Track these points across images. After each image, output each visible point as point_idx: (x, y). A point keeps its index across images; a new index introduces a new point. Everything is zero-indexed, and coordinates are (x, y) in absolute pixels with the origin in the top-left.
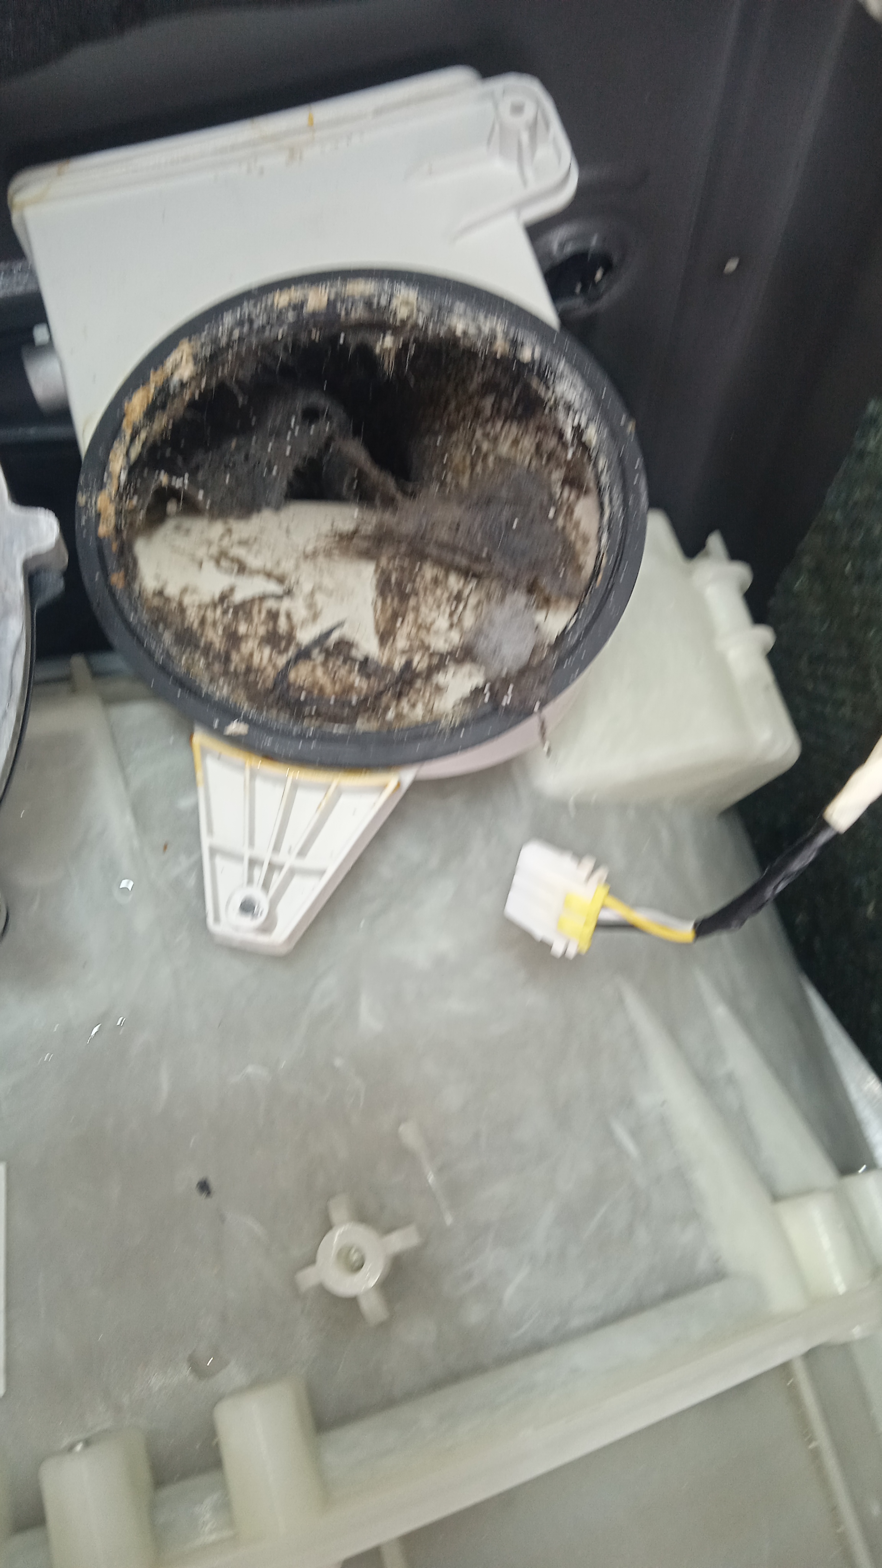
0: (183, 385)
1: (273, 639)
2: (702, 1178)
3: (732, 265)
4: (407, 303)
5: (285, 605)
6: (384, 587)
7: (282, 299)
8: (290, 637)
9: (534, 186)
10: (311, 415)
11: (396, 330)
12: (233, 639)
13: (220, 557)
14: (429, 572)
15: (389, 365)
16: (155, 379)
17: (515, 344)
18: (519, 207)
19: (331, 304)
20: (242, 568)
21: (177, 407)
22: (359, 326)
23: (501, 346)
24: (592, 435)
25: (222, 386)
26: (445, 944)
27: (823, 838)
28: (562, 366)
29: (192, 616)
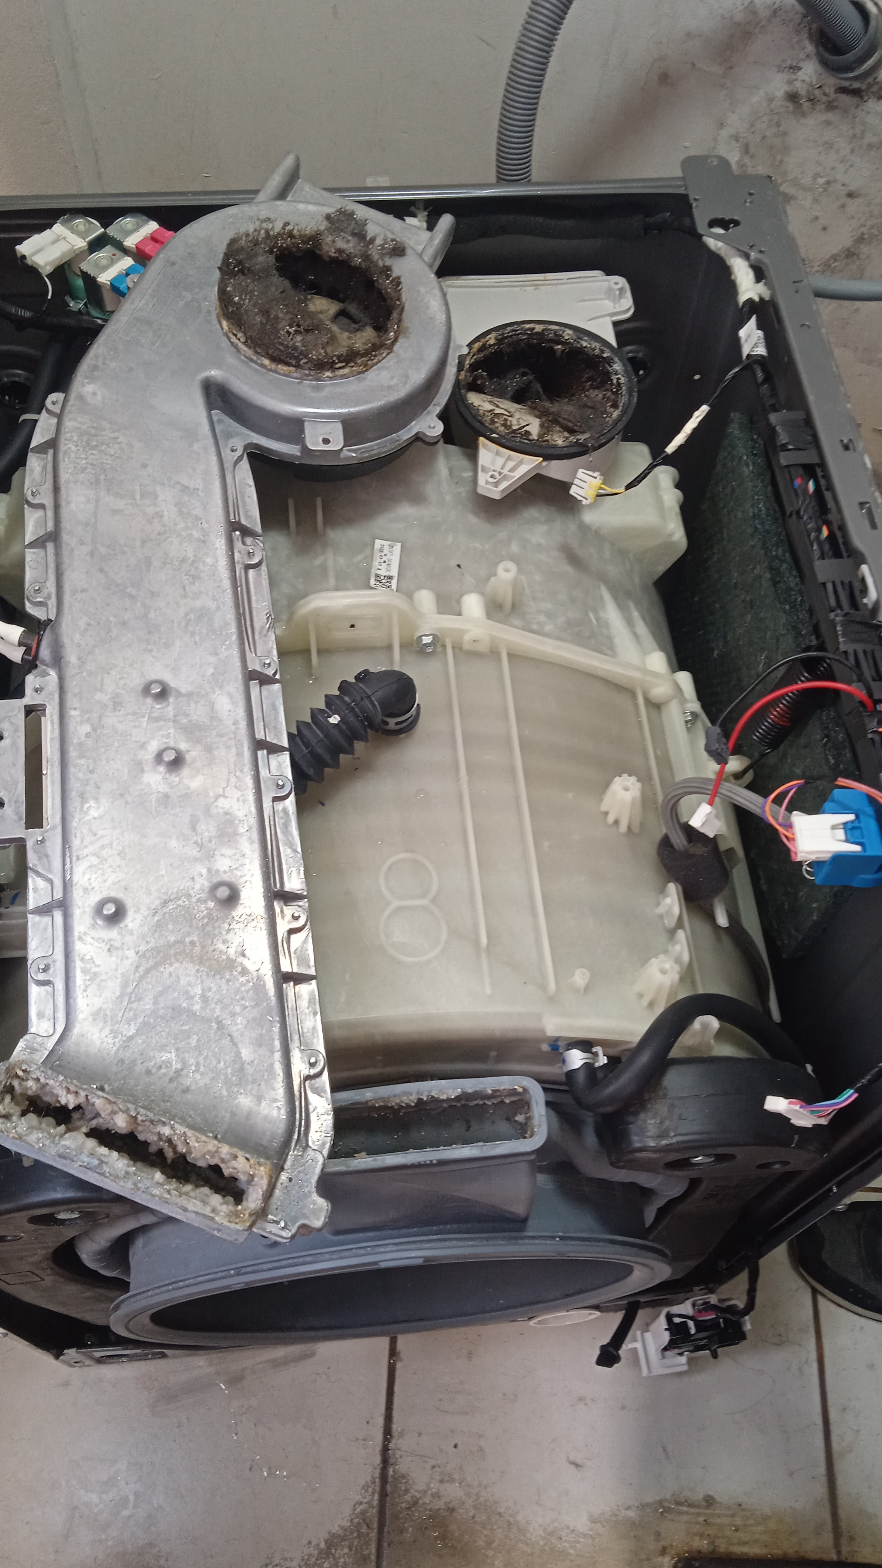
0: (490, 345)
1: (505, 425)
2: (617, 641)
3: (697, 377)
4: (568, 334)
5: (510, 419)
6: (542, 426)
7: (528, 326)
8: (510, 426)
9: (618, 310)
10: (524, 374)
11: (562, 343)
12: (493, 422)
13: (490, 402)
14: (558, 428)
15: (558, 353)
16: (483, 340)
17: (602, 352)
18: (612, 315)
19: (543, 330)
20: (497, 406)
21: (486, 352)
22: (551, 341)
23: (597, 352)
24: (622, 380)
25: (501, 351)
26: (542, 541)
27: (664, 455)
28: (616, 359)
29: (481, 412)
